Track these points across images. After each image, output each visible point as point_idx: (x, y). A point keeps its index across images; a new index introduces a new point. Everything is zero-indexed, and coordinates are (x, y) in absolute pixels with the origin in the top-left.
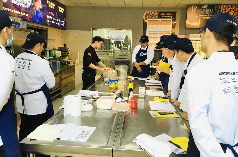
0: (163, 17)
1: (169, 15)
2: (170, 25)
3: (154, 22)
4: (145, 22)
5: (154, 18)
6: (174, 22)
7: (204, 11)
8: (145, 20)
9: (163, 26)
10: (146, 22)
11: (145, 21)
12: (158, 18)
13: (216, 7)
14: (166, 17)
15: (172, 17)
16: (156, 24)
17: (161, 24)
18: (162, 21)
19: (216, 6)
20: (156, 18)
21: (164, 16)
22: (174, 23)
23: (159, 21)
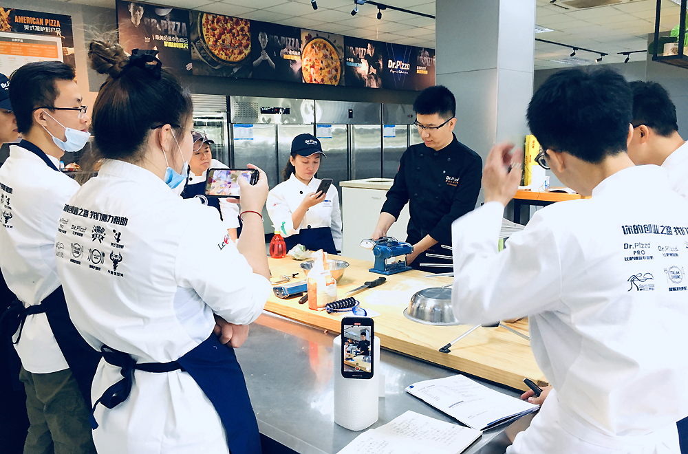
0: (26, 27)
1: (48, 26)
2: (57, 57)
6: (68, 48)
7: (162, 25)
12: (12, 31)
13: (190, 18)
14: (38, 28)
15: (58, 32)
16: (8, 51)
17: (25, 52)
18: (25, 41)
19: (190, 14)
20: (5, 31)
21: (30, 25)
22: (70, 54)
23: (16, 40)
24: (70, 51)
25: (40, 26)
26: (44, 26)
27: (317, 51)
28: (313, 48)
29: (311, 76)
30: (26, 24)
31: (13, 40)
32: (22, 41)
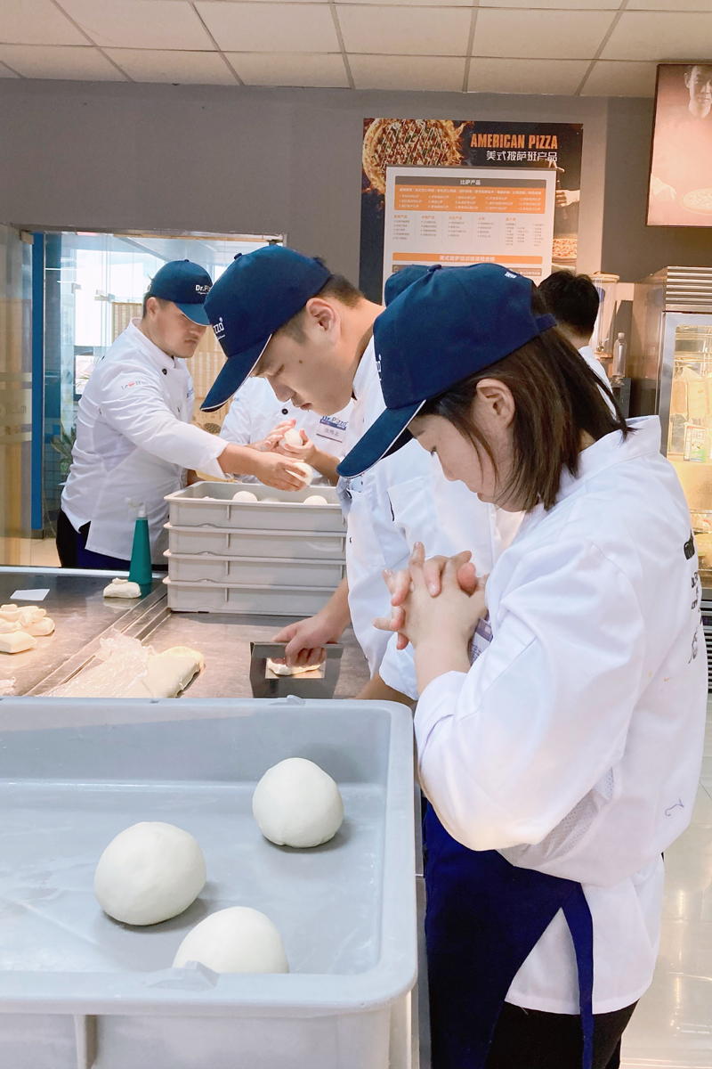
0: (491, 155)
1: (534, 149)
2: (543, 211)
3: (431, 190)
4: (376, 190)
5: (434, 166)
6: (567, 192)
8: (375, 173)
9: (497, 219)
10: (380, 188)
11: (376, 184)
12: (464, 164)
14: (512, 156)
15: (552, 160)
16: (451, 205)
17: (481, 205)
18: (486, 183)
20: (451, 166)
21: (499, 150)
22: (568, 203)
23: (468, 182)
24: (572, 196)
25: (517, 150)
26: (526, 149)
30: (492, 150)
31: (462, 182)
32: (478, 183)
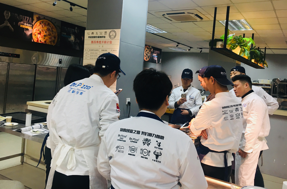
27: (43, 26)
28: (41, 24)
29: (37, 38)
